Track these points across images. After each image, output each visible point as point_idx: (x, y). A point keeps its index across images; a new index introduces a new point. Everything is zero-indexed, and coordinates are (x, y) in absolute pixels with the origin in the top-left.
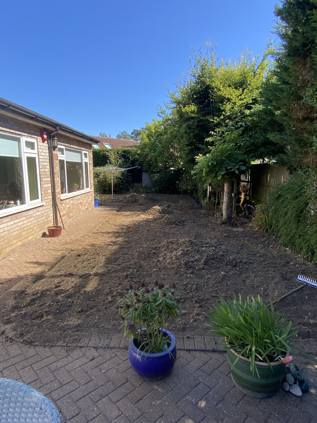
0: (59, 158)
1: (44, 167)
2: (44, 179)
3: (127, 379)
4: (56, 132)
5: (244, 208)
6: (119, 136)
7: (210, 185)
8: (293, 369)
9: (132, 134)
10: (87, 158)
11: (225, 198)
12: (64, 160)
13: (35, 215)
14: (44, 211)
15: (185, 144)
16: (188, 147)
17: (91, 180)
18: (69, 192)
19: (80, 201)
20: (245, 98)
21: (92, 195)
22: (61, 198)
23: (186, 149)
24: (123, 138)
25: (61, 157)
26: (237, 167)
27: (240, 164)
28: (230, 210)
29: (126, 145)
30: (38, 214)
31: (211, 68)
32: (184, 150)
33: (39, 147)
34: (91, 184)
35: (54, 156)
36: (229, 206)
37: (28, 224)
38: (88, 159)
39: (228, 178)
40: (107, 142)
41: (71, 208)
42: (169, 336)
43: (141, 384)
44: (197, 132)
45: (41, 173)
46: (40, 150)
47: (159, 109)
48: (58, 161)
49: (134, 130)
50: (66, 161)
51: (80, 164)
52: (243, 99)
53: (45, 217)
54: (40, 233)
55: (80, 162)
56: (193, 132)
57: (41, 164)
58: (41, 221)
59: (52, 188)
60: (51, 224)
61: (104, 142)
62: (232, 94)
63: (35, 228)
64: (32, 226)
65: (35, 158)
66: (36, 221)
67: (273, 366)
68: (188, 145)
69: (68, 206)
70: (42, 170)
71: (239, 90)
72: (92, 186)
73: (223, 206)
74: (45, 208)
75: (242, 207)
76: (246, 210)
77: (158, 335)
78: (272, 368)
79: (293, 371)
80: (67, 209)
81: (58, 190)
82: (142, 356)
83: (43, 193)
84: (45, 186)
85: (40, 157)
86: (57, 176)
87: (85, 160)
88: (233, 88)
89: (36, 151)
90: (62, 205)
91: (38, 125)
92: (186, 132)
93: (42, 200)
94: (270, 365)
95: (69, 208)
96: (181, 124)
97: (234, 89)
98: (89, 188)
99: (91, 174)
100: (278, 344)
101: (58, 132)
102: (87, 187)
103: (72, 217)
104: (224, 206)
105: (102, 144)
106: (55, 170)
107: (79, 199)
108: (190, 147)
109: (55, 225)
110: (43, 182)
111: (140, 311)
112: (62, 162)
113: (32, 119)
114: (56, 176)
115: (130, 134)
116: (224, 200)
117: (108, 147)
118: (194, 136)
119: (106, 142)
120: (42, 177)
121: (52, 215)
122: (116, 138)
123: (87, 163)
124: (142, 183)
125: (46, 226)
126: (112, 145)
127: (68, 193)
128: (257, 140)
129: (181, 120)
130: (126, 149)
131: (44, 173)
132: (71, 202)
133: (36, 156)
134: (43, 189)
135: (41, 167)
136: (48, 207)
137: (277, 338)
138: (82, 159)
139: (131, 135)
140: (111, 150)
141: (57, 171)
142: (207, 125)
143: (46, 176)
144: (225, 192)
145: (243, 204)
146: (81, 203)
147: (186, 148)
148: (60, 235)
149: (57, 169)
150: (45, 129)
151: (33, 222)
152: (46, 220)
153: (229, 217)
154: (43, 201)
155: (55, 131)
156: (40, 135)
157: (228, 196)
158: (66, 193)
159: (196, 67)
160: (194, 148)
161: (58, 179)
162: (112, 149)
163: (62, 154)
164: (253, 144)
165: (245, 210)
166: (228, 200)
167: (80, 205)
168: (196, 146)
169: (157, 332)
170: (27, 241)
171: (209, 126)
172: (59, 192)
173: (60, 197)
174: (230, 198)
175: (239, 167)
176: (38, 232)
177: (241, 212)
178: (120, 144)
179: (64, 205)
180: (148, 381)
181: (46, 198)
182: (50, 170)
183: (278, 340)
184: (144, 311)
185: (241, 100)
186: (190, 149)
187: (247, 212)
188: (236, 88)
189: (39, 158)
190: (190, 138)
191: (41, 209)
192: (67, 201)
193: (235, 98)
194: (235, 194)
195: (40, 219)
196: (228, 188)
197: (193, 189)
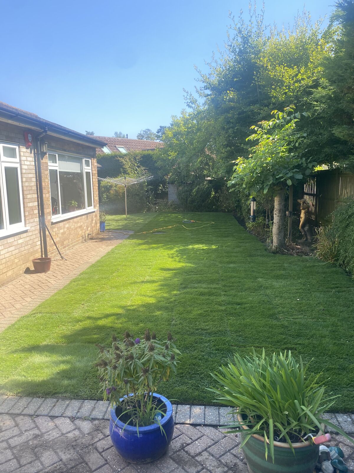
0: (50, 168)
1: (29, 180)
2: (29, 196)
3: (106, 460)
4: (44, 134)
5: (305, 231)
6: (140, 136)
7: (254, 200)
8: (334, 454)
9: (158, 132)
10: (89, 166)
11: (276, 218)
12: (56, 170)
13: (15, 243)
14: (28, 239)
15: (223, 144)
16: (226, 149)
17: (95, 195)
18: (64, 212)
19: (79, 225)
20: (303, 79)
21: (96, 216)
22: (52, 221)
23: (223, 151)
24: (146, 138)
25: (53, 166)
26: (290, 174)
27: (295, 170)
28: (282, 234)
29: (148, 148)
30: (20, 241)
31: (257, 40)
32: (222, 153)
33: (22, 154)
34: (95, 202)
35: (41, 164)
36: (282, 229)
37: (7, 255)
38: (90, 168)
39: (278, 190)
40: (122, 145)
41: (67, 233)
42: (164, 404)
43: (124, 468)
44: (238, 127)
45: (25, 188)
46: (23, 158)
47: (188, 97)
48: (48, 172)
49: (161, 127)
50: (59, 172)
51: (79, 176)
52: (300, 80)
53: (30, 245)
54: (23, 266)
55: (80, 172)
56: (232, 128)
57: (25, 176)
58: (25, 251)
59: (39, 208)
60: (38, 255)
61: (117, 145)
62: (284, 74)
63: (16, 261)
64: (12, 258)
65: (16, 169)
66: (17, 251)
67: (295, 448)
68: (227, 146)
69: (62, 231)
70: (27, 184)
71: (293, 69)
72: (96, 204)
73: (273, 229)
74: (30, 234)
75: (302, 230)
76: (308, 234)
77: (148, 402)
78: (293, 450)
79: (334, 457)
80: (60, 235)
81: (48, 209)
82: (124, 430)
83: (27, 214)
84: (31, 205)
85: (24, 167)
86: (47, 192)
87: (87, 169)
88: (284, 67)
89: (17, 160)
90: (54, 230)
91: (20, 125)
92: (223, 128)
93: (25, 224)
94: (290, 446)
95: (63, 233)
96: (217, 117)
97: (286, 68)
98: (93, 207)
99: (94, 187)
100: (306, 419)
101: (47, 133)
102: (90, 205)
103: (69, 245)
104: (275, 229)
105: (116, 147)
106: (43, 184)
107: (78, 222)
108: (228, 148)
109: (44, 257)
110: (27, 200)
111: (121, 370)
112: (53, 173)
113: (11, 117)
114: (44, 191)
115: (155, 132)
116: (274, 221)
117: (123, 151)
118: (234, 133)
119: (120, 145)
120: (25, 193)
121: (39, 243)
122: (136, 138)
123: (89, 172)
124: (168, 199)
125: (32, 258)
126: (128, 149)
127: (62, 213)
128: (320, 137)
129: (217, 112)
130: (146, 153)
131: (29, 188)
132: (67, 226)
133: (18, 165)
134: (27, 209)
135: (24, 179)
136: (34, 233)
137: (303, 410)
138: (82, 169)
139: (157, 134)
140: (125, 155)
141: (47, 184)
142: (252, 117)
143: (31, 192)
144: (275, 210)
145: (304, 226)
146: (80, 227)
147: (224, 149)
148: (48, 269)
149: (47, 182)
150: (29, 131)
151: (14, 253)
152: (31, 250)
153: (282, 244)
154: (27, 225)
155: (43, 132)
156: (23, 138)
157: (280, 215)
158: (59, 213)
159: (236, 39)
160: (234, 149)
161: (47, 195)
162: (127, 154)
163: (53, 162)
164: (316, 142)
165: (306, 235)
166: (279, 221)
167: (79, 230)
168: (238, 146)
169: (147, 399)
170: (6, 277)
171: (255, 119)
172: (49, 213)
173: (51, 219)
174: (283, 218)
175: (293, 175)
176: (21, 265)
177: (301, 237)
178: (139, 146)
179: (56, 229)
180: (134, 464)
181: (32, 220)
182: (37, 184)
183: (304, 413)
184: (127, 371)
185: (297, 81)
186: (230, 151)
187: (309, 237)
188: (290, 67)
189: (21, 169)
190: (229, 136)
191: (25, 235)
192: (61, 224)
193: (288, 80)
194: (290, 213)
195: (23, 249)
196: (280, 204)
197: (236, 206)
